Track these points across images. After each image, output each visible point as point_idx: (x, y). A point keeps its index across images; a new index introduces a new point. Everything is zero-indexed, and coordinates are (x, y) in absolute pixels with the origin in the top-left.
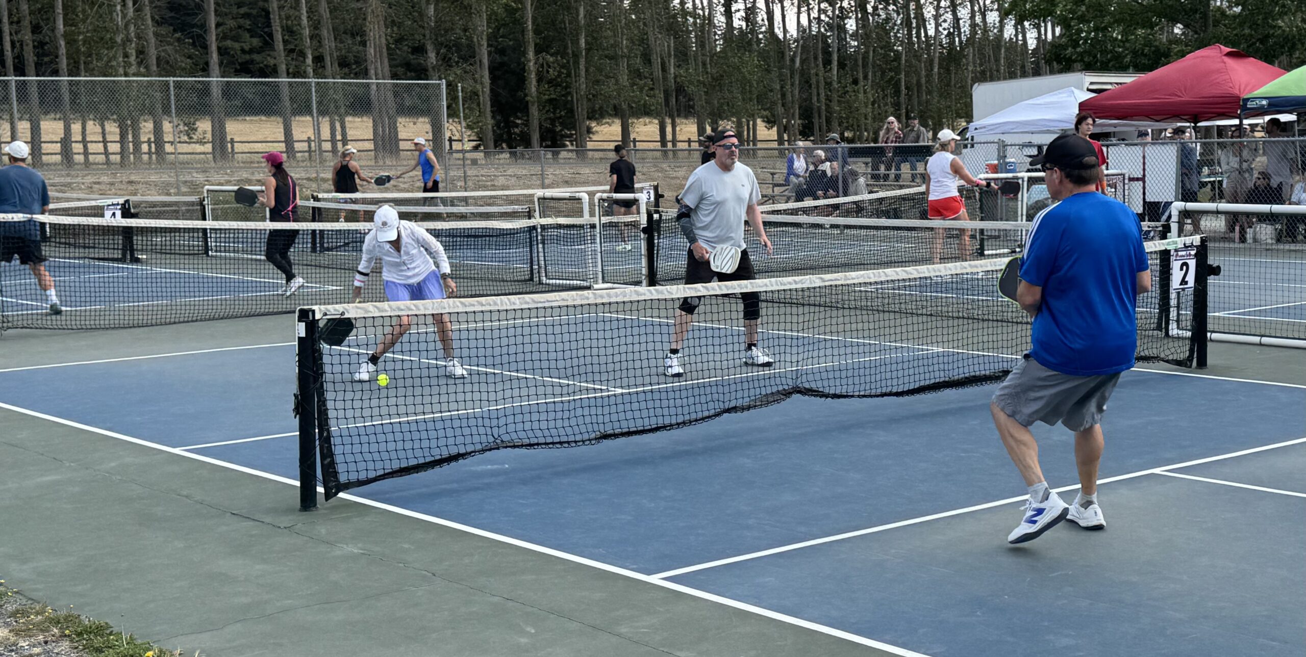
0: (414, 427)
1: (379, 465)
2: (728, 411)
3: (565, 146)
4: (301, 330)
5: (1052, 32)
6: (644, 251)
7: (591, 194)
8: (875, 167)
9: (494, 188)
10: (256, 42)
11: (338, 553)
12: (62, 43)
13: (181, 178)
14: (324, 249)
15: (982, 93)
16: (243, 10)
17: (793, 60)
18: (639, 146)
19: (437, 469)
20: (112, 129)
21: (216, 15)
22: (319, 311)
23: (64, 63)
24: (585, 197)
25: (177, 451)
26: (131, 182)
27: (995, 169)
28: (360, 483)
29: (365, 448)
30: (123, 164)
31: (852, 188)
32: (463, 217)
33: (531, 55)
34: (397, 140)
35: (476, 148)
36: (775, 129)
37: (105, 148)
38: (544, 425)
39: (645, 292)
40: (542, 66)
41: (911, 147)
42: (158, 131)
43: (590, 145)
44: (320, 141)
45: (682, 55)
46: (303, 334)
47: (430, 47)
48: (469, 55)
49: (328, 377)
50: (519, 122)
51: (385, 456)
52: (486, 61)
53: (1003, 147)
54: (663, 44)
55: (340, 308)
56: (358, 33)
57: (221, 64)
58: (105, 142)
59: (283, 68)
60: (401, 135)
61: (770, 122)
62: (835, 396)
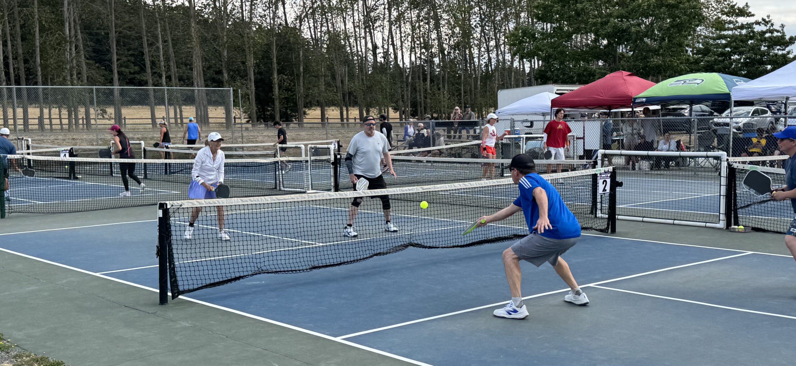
0: (217, 263)
1: (200, 282)
2: (376, 255)
3: (292, 121)
4: (160, 213)
5: (538, 64)
6: (332, 174)
7: (306, 145)
8: (449, 132)
9: (257, 142)
10: (137, 68)
11: (178, 326)
12: (39, 69)
13: (99, 137)
14: (171, 173)
15: (503, 95)
16: (131, 52)
17: (407, 77)
18: (330, 121)
19: (229, 284)
20: (65, 112)
21: (117, 55)
22: (169, 204)
23: (40, 79)
24: (303, 147)
25: (97, 274)
26: (73, 139)
28: (190, 291)
29: (193, 273)
30: (69, 130)
31: (437, 142)
32: (241, 157)
33: (275, 76)
34: (208, 118)
35: (248, 122)
36: (398, 112)
37: (61, 122)
38: (283, 262)
39: (333, 195)
40: (281, 81)
41: (467, 122)
42: (87, 113)
43: (305, 121)
44: (169, 118)
45: (351, 76)
46: (161, 216)
47: (225, 71)
48: (244, 76)
49: (174, 237)
50: (269, 109)
51: (203, 277)
52: (253, 78)
53: (513, 122)
55: (180, 202)
56: (189, 65)
57: (119, 79)
58: (60, 119)
59: (150, 81)
60: (210, 116)
61: (396, 109)
62: (430, 247)
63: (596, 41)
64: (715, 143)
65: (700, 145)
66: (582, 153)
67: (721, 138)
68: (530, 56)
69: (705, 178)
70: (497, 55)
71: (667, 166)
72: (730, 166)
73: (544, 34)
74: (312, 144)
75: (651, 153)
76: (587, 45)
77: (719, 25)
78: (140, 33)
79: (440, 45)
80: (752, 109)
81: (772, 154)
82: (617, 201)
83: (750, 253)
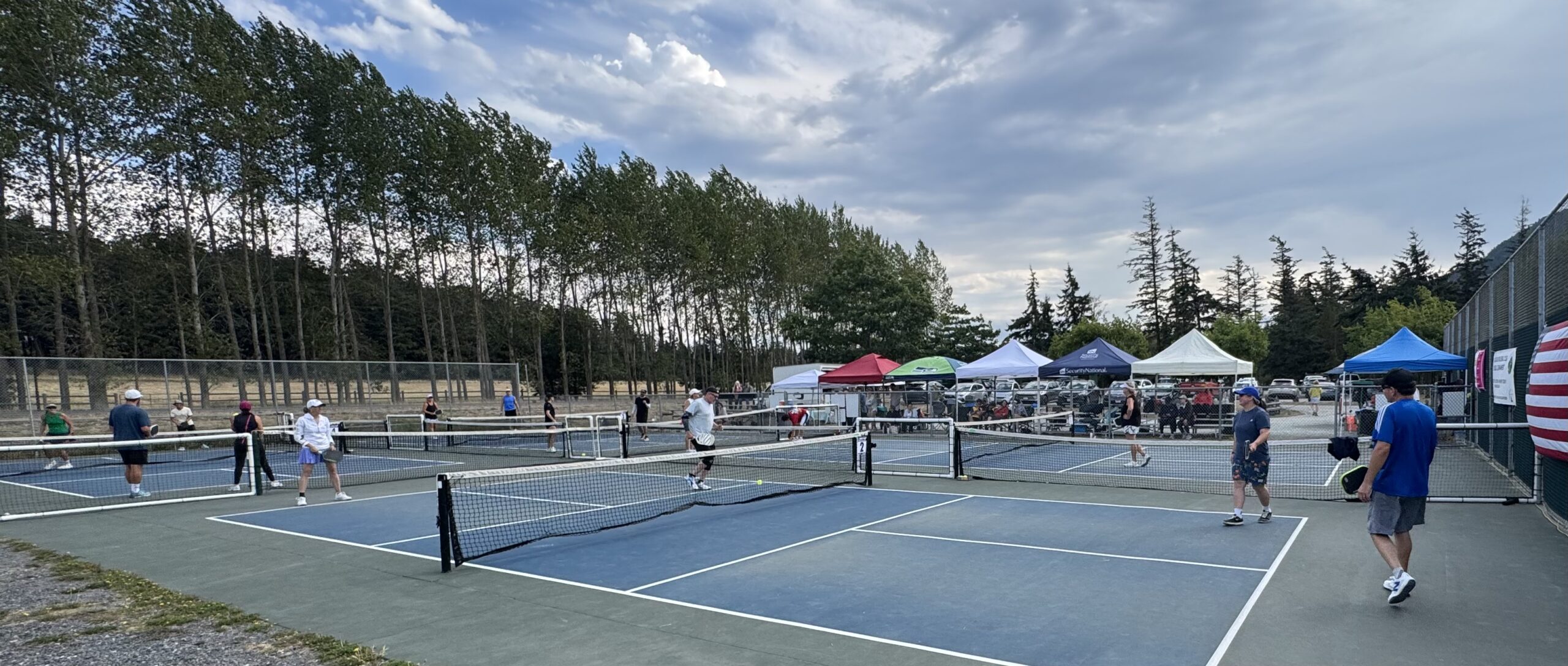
0: (503, 529)
1: (485, 548)
2: (664, 514)
4: (440, 485)
5: (807, 346)
6: (621, 442)
7: (594, 416)
8: (730, 403)
10: (415, 344)
11: (463, 592)
12: (303, 343)
13: (374, 411)
14: (453, 445)
15: (777, 371)
16: (409, 328)
17: (692, 355)
18: (618, 394)
19: (516, 549)
20: (333, 387)
21: (393, 330)
22: (449, 475)
23: (303, 354)
24: (591, 418)
25: (372, 547)
26: (344, 413)
27: (783, 404)
28: (474, 558)
29: (477, 540)
30: (339, 404)
31: (720, 412)
32: (529, 428)
33: (564, 351)
34: (494, 392)
35: (535, 395)
37: (329, 396)
38: (572, 525)
39: (621, 461)
42: (360, 388)
43: (594, 394)
44: (451, 393)
45: (640, 353)
46: (440, 487)
47: (510, 347)
49: (455, 507)
51: (488, 544)
52: (540, 354)
53: (786, 394)
54: (630, 348)
55: (461, 473)
56: (473, 341)
57: (396, 355)
58: (329, 393)
59: (430, 356)
60: (496, 389)
61: (682, 384)
62: (714, 505)
63: (854, 328)
64: (946, 411)
65: (935, 413)
66: (844, 420)
67: (950, 406)
68: (800, 339)
69: (938, 439)
70: (772, 338)
71: (911, 430)
72: (956, 430)
73: (812, 322)
74: (599, 415)
75: (898, 420)
76: (846, 331)
77: (946, 320)
78: (419, 310)
79: (722, 329)
80: (972, 385)
81: (986, 419)
82: (872, 459)
83: (971, 496)
